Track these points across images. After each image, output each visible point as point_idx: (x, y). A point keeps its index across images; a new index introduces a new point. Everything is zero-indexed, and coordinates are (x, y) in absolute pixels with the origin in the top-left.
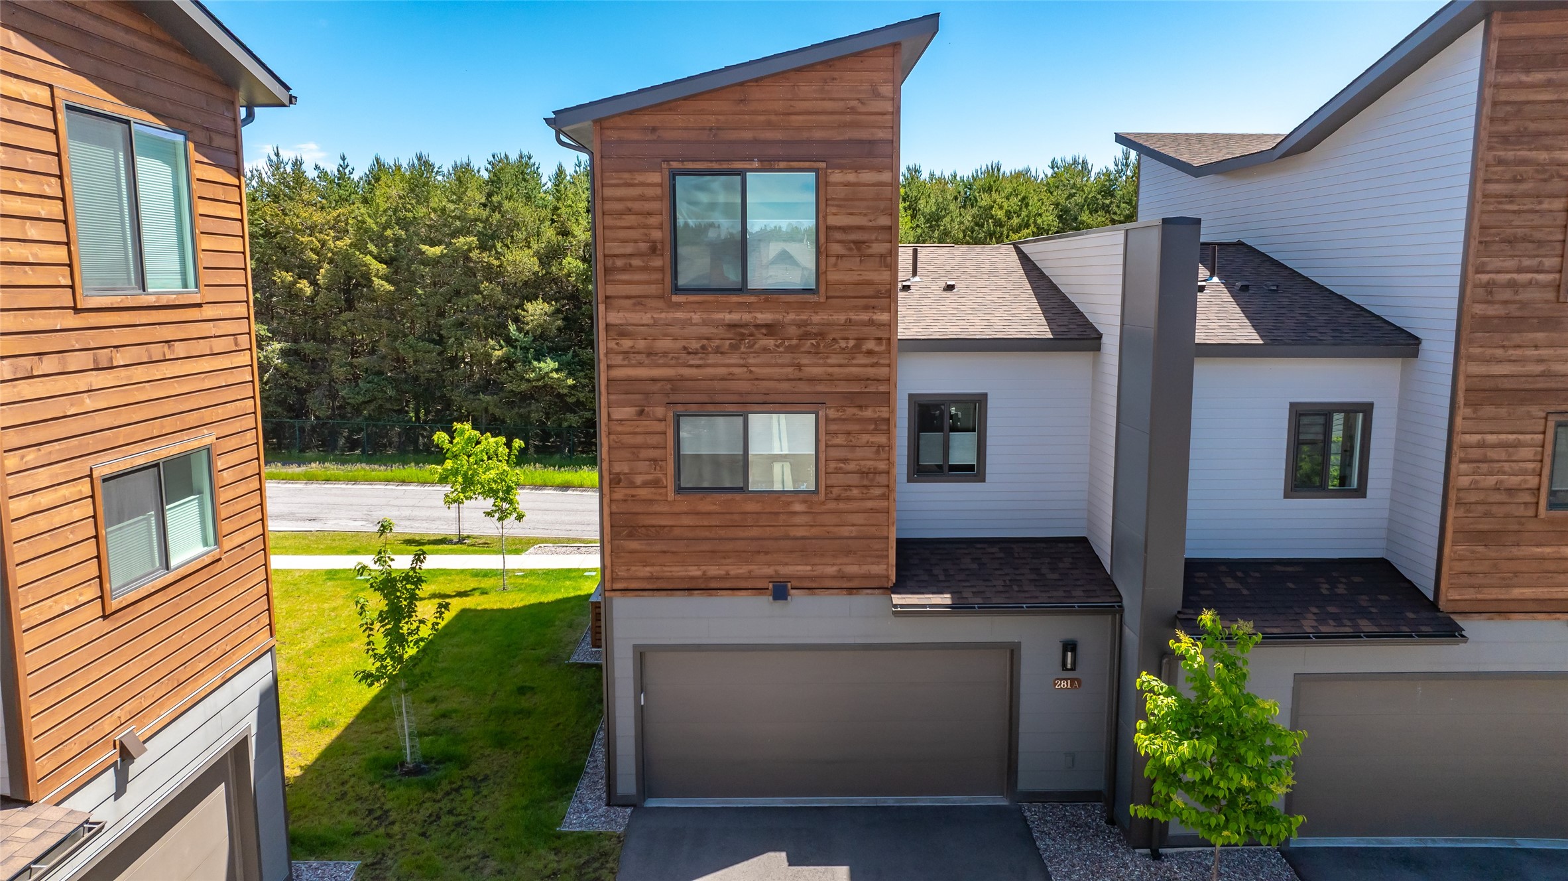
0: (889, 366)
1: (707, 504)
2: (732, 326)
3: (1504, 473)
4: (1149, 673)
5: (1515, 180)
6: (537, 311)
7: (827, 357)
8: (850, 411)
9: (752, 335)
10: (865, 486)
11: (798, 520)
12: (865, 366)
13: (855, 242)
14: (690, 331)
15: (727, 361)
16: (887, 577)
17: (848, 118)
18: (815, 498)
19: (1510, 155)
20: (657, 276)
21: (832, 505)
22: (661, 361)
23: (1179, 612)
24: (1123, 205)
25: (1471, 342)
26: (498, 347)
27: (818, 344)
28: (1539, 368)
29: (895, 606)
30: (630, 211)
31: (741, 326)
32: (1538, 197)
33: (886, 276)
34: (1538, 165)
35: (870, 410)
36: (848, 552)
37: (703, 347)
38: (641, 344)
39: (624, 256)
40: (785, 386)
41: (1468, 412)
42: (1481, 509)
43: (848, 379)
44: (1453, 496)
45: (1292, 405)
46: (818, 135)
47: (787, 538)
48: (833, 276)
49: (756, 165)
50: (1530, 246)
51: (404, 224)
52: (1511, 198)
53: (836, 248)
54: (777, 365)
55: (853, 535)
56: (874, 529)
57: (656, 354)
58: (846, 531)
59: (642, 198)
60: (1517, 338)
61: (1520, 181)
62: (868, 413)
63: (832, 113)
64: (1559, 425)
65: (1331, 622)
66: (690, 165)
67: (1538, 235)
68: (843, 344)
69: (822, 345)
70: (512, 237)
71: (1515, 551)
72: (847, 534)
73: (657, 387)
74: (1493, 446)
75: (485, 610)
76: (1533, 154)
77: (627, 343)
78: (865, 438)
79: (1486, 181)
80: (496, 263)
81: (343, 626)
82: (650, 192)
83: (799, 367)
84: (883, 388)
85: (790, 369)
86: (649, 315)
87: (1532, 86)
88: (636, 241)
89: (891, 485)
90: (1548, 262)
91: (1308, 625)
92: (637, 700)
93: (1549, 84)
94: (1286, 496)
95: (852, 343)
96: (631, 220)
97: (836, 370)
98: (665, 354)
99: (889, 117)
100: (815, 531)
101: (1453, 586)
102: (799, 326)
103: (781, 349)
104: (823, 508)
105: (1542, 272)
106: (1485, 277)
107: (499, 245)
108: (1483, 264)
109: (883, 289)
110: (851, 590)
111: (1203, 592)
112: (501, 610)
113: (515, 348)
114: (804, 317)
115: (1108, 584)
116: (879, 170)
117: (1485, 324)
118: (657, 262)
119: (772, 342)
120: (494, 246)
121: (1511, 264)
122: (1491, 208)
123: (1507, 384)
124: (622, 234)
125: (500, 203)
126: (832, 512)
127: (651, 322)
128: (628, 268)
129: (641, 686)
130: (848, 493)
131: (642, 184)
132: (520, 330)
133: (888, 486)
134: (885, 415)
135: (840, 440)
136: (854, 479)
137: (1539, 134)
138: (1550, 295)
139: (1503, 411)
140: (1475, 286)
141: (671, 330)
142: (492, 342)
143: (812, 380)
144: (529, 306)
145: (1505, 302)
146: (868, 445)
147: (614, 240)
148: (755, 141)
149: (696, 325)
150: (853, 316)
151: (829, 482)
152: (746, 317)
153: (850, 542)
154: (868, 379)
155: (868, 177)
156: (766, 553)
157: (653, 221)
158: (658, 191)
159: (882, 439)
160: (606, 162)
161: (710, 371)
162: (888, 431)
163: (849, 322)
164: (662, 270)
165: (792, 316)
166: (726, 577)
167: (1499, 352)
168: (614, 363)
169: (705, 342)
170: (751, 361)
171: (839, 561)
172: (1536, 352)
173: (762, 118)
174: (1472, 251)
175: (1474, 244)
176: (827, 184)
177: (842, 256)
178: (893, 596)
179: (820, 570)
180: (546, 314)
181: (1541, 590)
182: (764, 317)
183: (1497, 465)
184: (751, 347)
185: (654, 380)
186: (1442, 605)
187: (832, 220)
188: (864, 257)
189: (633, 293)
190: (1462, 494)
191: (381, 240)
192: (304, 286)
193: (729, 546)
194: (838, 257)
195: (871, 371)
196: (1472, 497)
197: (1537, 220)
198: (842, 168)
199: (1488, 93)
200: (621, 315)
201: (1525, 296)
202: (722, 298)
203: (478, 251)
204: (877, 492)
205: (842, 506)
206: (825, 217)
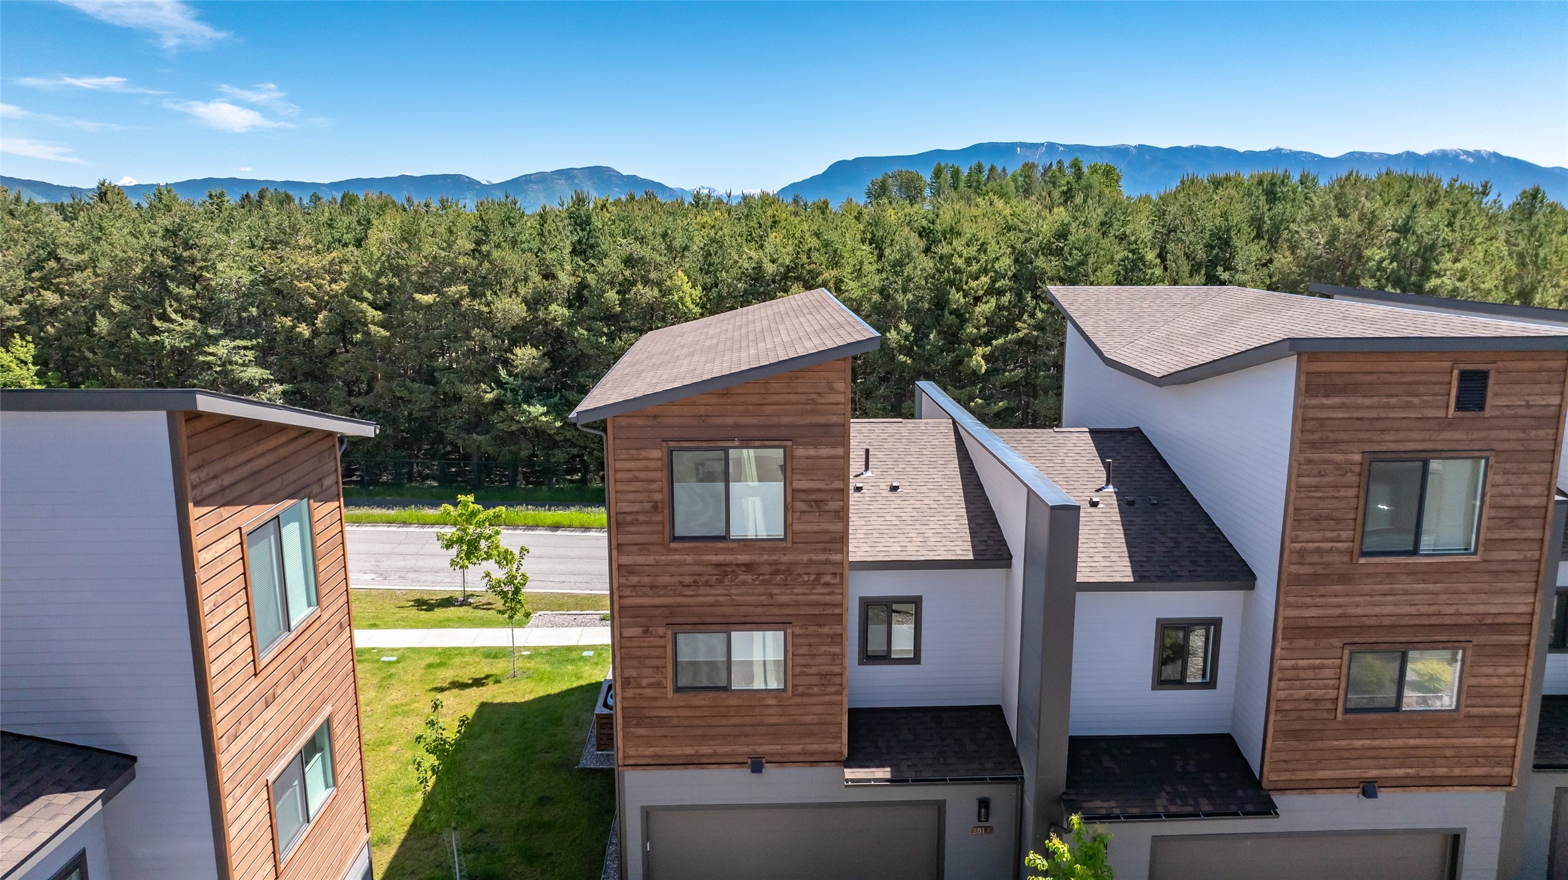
0: (842, 594)
1: (700, 700)
2: (718, 565)
3: (1312, 688)
4: (1035, 852)
5: (1320, 475)
6: (525, 355)
7: (793, 588)
8: (812, 629)
9: (734, 572)
10: (823, 685)
11: (771, 711)
12: (823, 594)
13: (815, 501)
14: (683, 570)
15: (714, 592)
16: (841, 753)
17: (809, 407)
18: (783, 695)
19: (1316, 457)
20: (660, 528)
21: (798, 700)
22: (662, 593)
23: (1063, 793)
24: (1075, 252)
25: (1287, 593)
26: (489, 390)
27: (786, 578)
28: (1338, 611)
29: (847, 781)
30: (637, 479)
31: (726, 565)
32: (1337, 487)
33: (839, 526)
34: (1337, 464)
35: (827, 627)
36: (810, 735)
37: (695, 582)
38: (646, 580)
39: (631, 513)
40: (760, 610)
41: (1286, 643)
42: (1295, 714)
43: (809, 605)
44: (1273, 705)
45: (1158, 620)
46: (786, 420)
47: (761, 724)
48: (798, 527)
49: (737, 443)
50: (1331, 522)
51: (397, 271)
52: (1317, 487)
53: (801, 506)
54: (753, 595)
55: (815, 721)
56: (830, 717)
57: (658, 587)
58: (808, 719)
59: (646, 469)
60: (1322, 590)
61: (1323, 476)
62: (826, 630)
63: (797, 404)
64: (1351, 653)
65: (1179, 801)
66: (685, 444)
67: (1337, 515)
68: (806, 578)
69: (789, 579)
70: (501, 284)
71: (1320, 744)
72: (809, 721)
73: (658, 612)
74: (1303, 669)
75: (500, 704)
76: (1333, 456)
77: (634, 579)
78: (823, 648)
79: (1299, 476)
80: (486, 309)
81: (382, 725)
82: (652, 465)
83: (771, 595)
84: (837, 611)
85: (764, 598)
86: (652, 558)
87: (1331, 407)
88: (641, 502)
89: (844, 684)
90: (1345, 534)
91: (1161, 805)
92: (644, 847)
93: (1343, 406)
94: (1153, 689)
95: (812, 577)
96: (636, 486)
97: (800, 597)
98: (665, 587)
99: (842, 406)
100: (784, 719)
101: (1271, 771)
102: (770, 564)
103: (757, 582)
104: (790, 702)
105: (1340, 541)
106: (1298, 546)
107: (489, 293)
108: (1297, 536)
109: (837, 535)
110: (813, 763)
111: (1084, 771)
112: (514, 704)
113: (506, 389)
114: (775, 558)
115: (1013, 757)
116: (833, 446)
117: (1297, 580)
118: (659, 518)
119: (750, 577)
120: (484, 295)
121: (1318, 535)
122: (1302, 495)
123: (1314, 623)
124: (631, 497)
125: (488, 252)
126: (798, 705)
127: (654, 563)
128: (635, 522)
129: (647, 836)
130: (811, 690)
131: (645, 459)
132: (510, 374)
133: (841, 685)
134: (839, 631)
135: (804, 650)
136: (816, 680)
137: (1336, 442)
138: (1346, 559)
139: (1311, 643)
140: (1291, 552)
141: (669, 568)
142: (483, 386)
143: (781, 605)
144: (518, 351)
145: (1312, 564)
146: (825, 654)
147: (624, 501)
148: (736, 426)
149: (689, 565)
150: (814, 557)
151: (795, 683)
152: (729, 558)
153: (811, 727)
154: (825, 605)
155: (825, 451)
156: (746, 736)
157: (655, 486)
158: (659, 464)
159: (836, 649)
160: (617, 441)
161: (701, 599)
162: (841, 644)
163: (811, 562)
164: (662, 523)
165: (765, 557)
166: (715, 754)
167: (1308, 600)
168: (624, 594)
169: (696, 577)
170: (733, 592)
171: (803, 742)
172: (1336, 600)
173: (741, 408)
174: (1288, 527)
175: (1290, 522)
176: (793, 457)
177: (805, 512)
178: (845, 770)
179: (788, 748)
180: (534, 358)
181: (1338, 772)
182: (744, 558)
183: (1306, 682)
184: (732, 581)
185: (656, 607)
186: (1265, 784)
187: (797, 485)
188: (822, 512)
189: (639, 542)
190: (1279, 704)
191: (376, 287)
192: (304, 330)
193: (715, 731)
194: (801, 512)
195: (828, 598)
196: (1287, 706)
197: (1337, 504)
198: (805, 445)
199: (1300, 412)
200: (629, 558)
201: (1328, 559)
202: (710, 545)
203: (468, 300)
204: (833, 689)
205: (805, 700)
206: (791, 484)
